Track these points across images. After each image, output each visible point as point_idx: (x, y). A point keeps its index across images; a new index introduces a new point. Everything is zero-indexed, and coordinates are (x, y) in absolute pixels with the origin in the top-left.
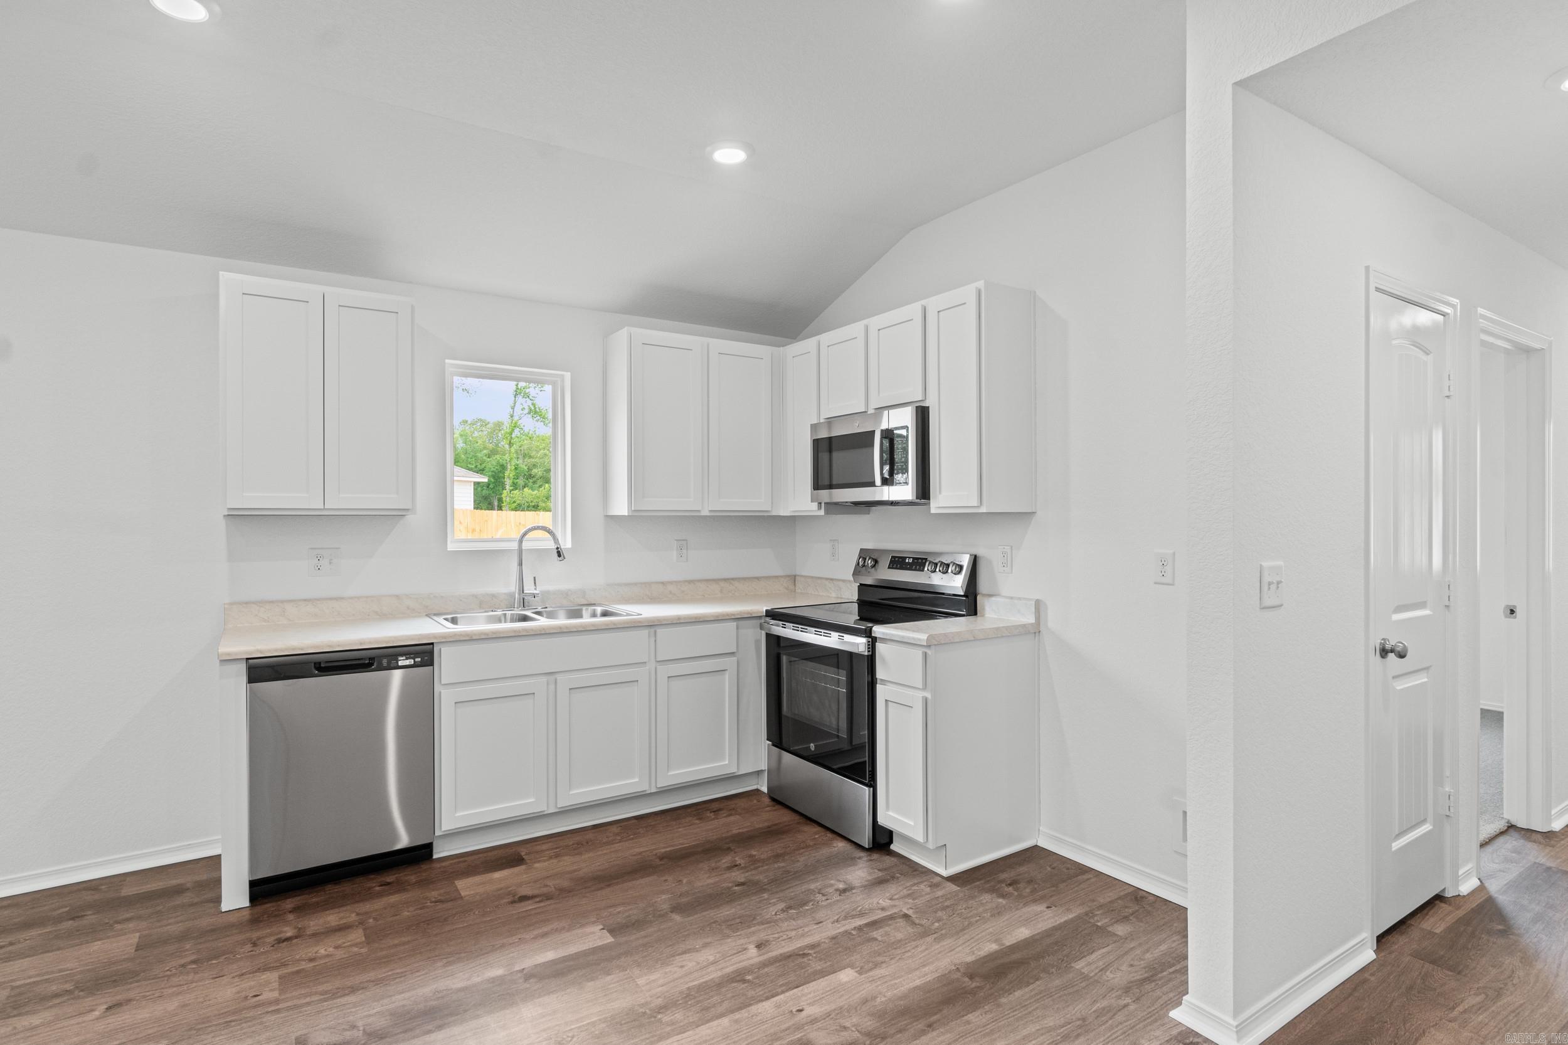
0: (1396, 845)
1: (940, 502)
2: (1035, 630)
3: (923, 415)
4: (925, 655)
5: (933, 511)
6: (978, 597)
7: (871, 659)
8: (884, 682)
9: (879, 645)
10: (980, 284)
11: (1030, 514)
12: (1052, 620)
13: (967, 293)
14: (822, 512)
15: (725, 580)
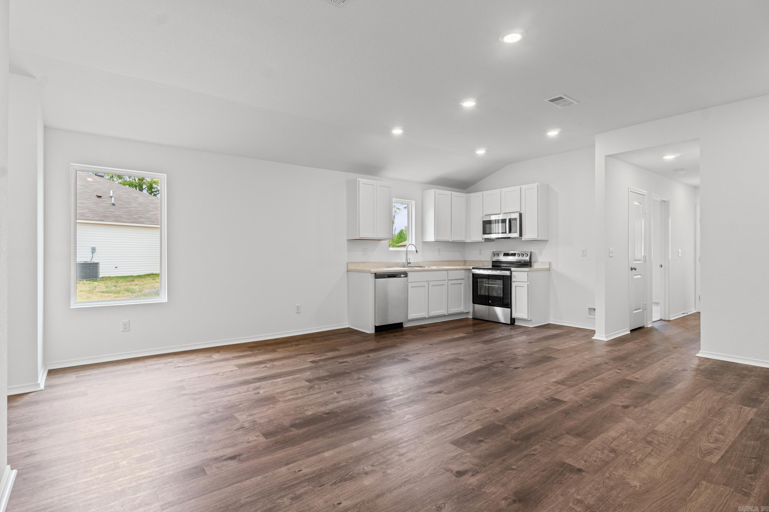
0: (634, 312)
1: (525, 237)
2: (549, 270)
3: (521, 215)
4: (528, 274)
5: (523, 240)
6: (532, 263)
7: (511, 276)
8: (514, 282)
9: (513, 273)
10: (538, 184)
11: (548, 240)
12: (554, 267)
13: (535, 185)
14: (484, 241)
15: (449, 261)
